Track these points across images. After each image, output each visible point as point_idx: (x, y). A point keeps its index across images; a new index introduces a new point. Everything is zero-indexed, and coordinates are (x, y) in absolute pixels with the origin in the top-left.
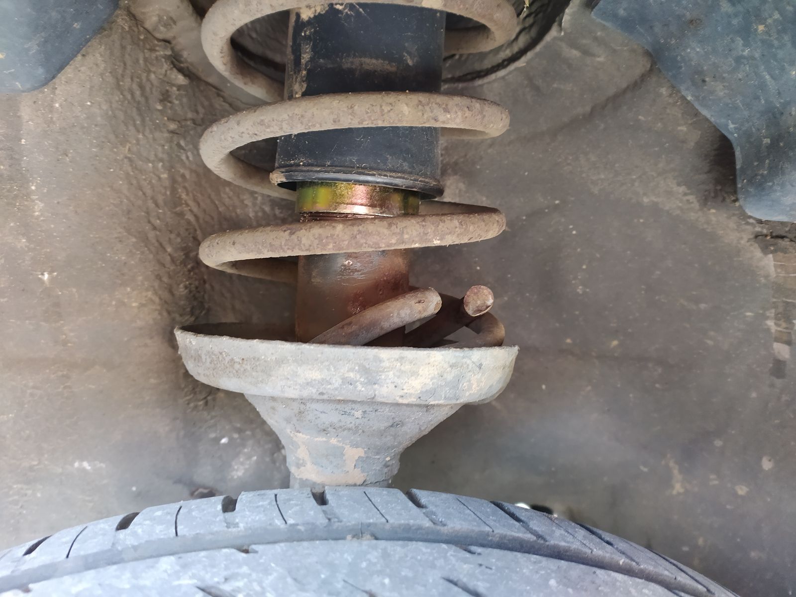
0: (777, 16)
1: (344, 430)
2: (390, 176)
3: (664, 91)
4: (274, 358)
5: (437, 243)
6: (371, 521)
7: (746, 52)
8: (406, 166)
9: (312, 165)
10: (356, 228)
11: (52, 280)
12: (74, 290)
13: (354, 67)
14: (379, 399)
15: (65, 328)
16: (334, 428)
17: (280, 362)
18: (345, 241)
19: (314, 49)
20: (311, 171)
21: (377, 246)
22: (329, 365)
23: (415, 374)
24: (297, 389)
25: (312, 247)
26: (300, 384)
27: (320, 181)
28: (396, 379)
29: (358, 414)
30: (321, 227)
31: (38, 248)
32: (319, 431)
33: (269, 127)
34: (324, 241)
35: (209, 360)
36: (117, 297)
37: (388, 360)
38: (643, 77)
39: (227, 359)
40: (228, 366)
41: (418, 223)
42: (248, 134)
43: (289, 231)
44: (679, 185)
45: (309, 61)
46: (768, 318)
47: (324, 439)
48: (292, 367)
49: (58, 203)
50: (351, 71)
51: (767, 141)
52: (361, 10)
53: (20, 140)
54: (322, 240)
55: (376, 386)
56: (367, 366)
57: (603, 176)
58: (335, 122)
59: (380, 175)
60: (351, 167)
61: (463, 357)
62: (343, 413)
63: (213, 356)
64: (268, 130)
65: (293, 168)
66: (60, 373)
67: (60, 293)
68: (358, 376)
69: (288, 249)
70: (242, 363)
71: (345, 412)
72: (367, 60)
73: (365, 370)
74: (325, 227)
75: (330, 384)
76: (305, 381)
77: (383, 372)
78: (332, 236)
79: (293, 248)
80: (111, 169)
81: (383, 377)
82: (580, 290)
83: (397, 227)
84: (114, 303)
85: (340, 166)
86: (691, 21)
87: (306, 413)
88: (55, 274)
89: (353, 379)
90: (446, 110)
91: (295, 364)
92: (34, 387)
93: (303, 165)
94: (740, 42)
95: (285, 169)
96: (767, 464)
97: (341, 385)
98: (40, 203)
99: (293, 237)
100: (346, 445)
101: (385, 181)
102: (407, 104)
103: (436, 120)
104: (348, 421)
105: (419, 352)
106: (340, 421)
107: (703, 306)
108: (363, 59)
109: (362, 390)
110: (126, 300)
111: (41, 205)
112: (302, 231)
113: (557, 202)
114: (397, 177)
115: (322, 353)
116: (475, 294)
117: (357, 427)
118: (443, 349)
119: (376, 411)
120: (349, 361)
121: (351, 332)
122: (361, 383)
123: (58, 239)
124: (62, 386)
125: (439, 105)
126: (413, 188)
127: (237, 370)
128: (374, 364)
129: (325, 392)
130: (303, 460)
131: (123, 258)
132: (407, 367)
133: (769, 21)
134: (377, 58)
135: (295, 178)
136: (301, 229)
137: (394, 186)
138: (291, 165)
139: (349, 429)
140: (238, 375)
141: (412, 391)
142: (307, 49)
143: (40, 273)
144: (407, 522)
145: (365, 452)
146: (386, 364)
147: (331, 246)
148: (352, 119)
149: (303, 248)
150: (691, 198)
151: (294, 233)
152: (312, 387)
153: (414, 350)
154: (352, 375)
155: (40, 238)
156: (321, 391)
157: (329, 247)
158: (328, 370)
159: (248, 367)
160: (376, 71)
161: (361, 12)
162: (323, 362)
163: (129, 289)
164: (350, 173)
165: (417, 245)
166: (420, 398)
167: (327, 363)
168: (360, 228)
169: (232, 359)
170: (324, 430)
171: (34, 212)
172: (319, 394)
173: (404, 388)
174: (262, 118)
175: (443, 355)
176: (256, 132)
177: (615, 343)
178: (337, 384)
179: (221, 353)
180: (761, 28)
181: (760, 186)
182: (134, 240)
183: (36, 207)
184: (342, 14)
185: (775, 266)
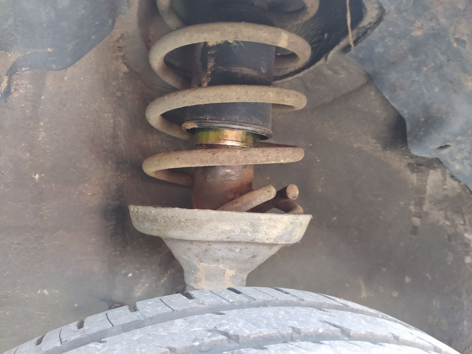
0: (432, 64)
1: (228, 260)
2: (255, 127)
3: (372, 93)
4: (205, 219)
5: (282, 161)
6: (269, 299)
7: (417, 79)
8: (261, 123)
9: (214, 120)
10: (247, 152)
11: (40, 178)
12: (53, 185)
13: (237, 71)
14: (256, 241)
15: (44, 208)
16: (223, 259)
17: (209, 221)
18: (241, 159)
19: (216, 61)
20: (214, 123)
21: (256, 162)
22: (235, 222)
23: (275, 227)
24: (216, 236)
25: (224, 162)
26: (218, 233)
27: (214, 128)
28: (267, 230)
29: (237, 250)
30: (229, 151)
31: (36, 159)
32: (214, 261)
33: (202, 99)
34: (230, 159)
35: (163, 221)
36: (79, 189)
37: (264, 219)
38: (362, 86)
39: (176, 220)
40: (176, 224)
41: (275, 151)
42: (189, 102)
43: (212, 153)
44: (373, 139)
45: (212, 67)
46: (411, 205)
47: (216, 265)
48: (215, 223)
49: (55, 133)
50: (236, 74)
51: (423, 119)
52: (242, 44)
53: (41, 96)
54: (230, 158)
55: (257, 234)
56: (254, 223)
57: (335, 133)
58: (237, 99)
59: (250, 126)
60: (236, 122)
61: (296, 219)
62: (230, 250)
63: (167, 219)
64: (200, 101)
65: (203, 121)
66: (37, 235)
67: (44, 186)
68: (249, 228)
69: (211, 162)
70: (186, 222)
71: (231, 249)
72: (244, 69)
73: (253, 225)
74: (231, 151)
75: (234, 232)
76: (221, 231)
77: (261, 226)
78: (235, 156)
79: (214, 162)
80: (87, 116)
81: (261, 229)
82: (320, 190)
83: (266, 153)
84: (77, 193)
85: (230, 121)
86: (393, 63)
87: (210, 250)
88: (43, 175)
89: (246, 229)
90: (288, 97)
91: (217, 222)
92: (18, 244)
93: (208, 120)
94: (415, 74)
95: (198, 121)
96: (408, 280)
97: (240, 233)
98: (44, 133)
99: (214, 156)
100: (227, 268)
101: (252, 130)
102: (272, 92)
103: (283, 101)
104: (231, 255)
105: (278, 216)
106: (227, 254)
107: (380, 199)
108: (242, 68)
109: (250, 236)
110: (84, 191)
111: (44, 134)
112: (219, 153)
113: (311, 145)
114: (258, 128)
115: (232, 216)
116: (291, 188)
117: (235, 258)
118: (288, 214)
119: (247, 249)
120: (245, 220)
121: (238, 206)
122: (249, 232)
123: (49, 154)
124: (37, 243)
125: (286, 94)
126: (263, 134)
127: (182, 225)
128: (257, 222)
129: (230, 237)
130: (200, 278)
131: (86, 167)
132: (272, 224)
133: (429, 66)
134: (249, 68)
135: (204, 126)
136: (219, 152)
137: (255, 132)
138: (201, 119)
139: (231, 259)
140: (182, 228)
141: (273, 236)
142: (211, 60)
143: (33, 174)
144: (286, 299)
145: (236, 272)
146: (263, 222)
147: (233, 161)
148: (246, 98)
149: (219, 162)
150: (378, 145)
151: (214, 154)
152: (224, 234)
153: (276, 215)
154: (246, 227)
155: (38, 153)
156: (228, 236)
157: (232, 162)
158: (234, 225)
159: (189, 224)
160: (248, 75)
161: (241, 45)
162: (232, 221)
163: (87, 185)
164: (235, 124)
165: (273, 162)
166: (275, 240)
167: (234, 221)
168: (249, 152)
169: (180, 220)
170: (218, 260)
171: (39, 138)
172: (227, 238)
173: (270, 234)
174: (199, 94)
175: (288, 218)
176: (193, 101)
177: (335, 218)
178: (238, 233)
179: (173, 217)
180: (425, 69)
181: (420, 140)
182: (93, 156)
183: (40, 135)
184: (232, 45)
185: (417, 179)
